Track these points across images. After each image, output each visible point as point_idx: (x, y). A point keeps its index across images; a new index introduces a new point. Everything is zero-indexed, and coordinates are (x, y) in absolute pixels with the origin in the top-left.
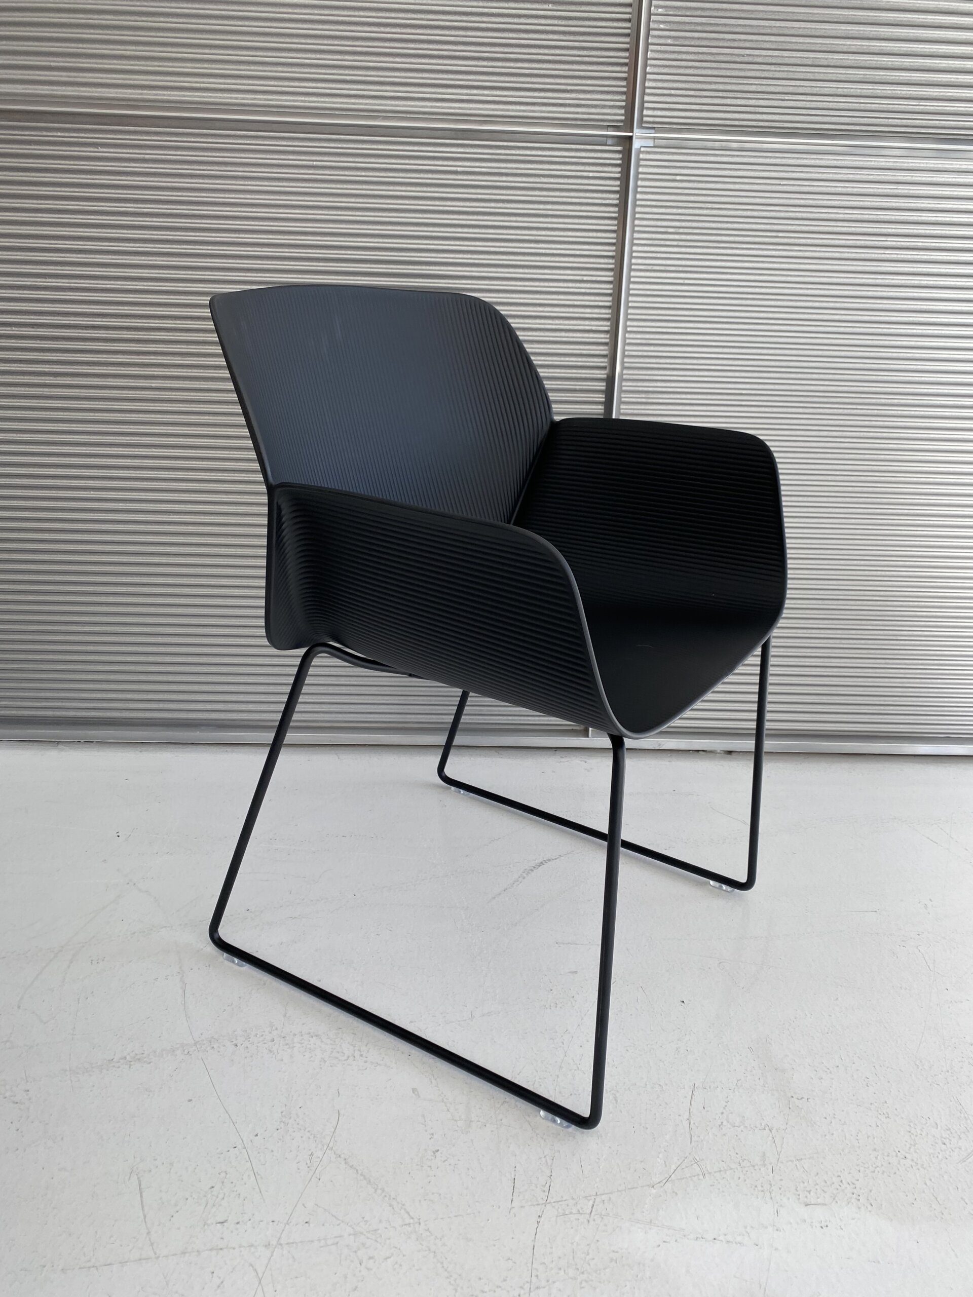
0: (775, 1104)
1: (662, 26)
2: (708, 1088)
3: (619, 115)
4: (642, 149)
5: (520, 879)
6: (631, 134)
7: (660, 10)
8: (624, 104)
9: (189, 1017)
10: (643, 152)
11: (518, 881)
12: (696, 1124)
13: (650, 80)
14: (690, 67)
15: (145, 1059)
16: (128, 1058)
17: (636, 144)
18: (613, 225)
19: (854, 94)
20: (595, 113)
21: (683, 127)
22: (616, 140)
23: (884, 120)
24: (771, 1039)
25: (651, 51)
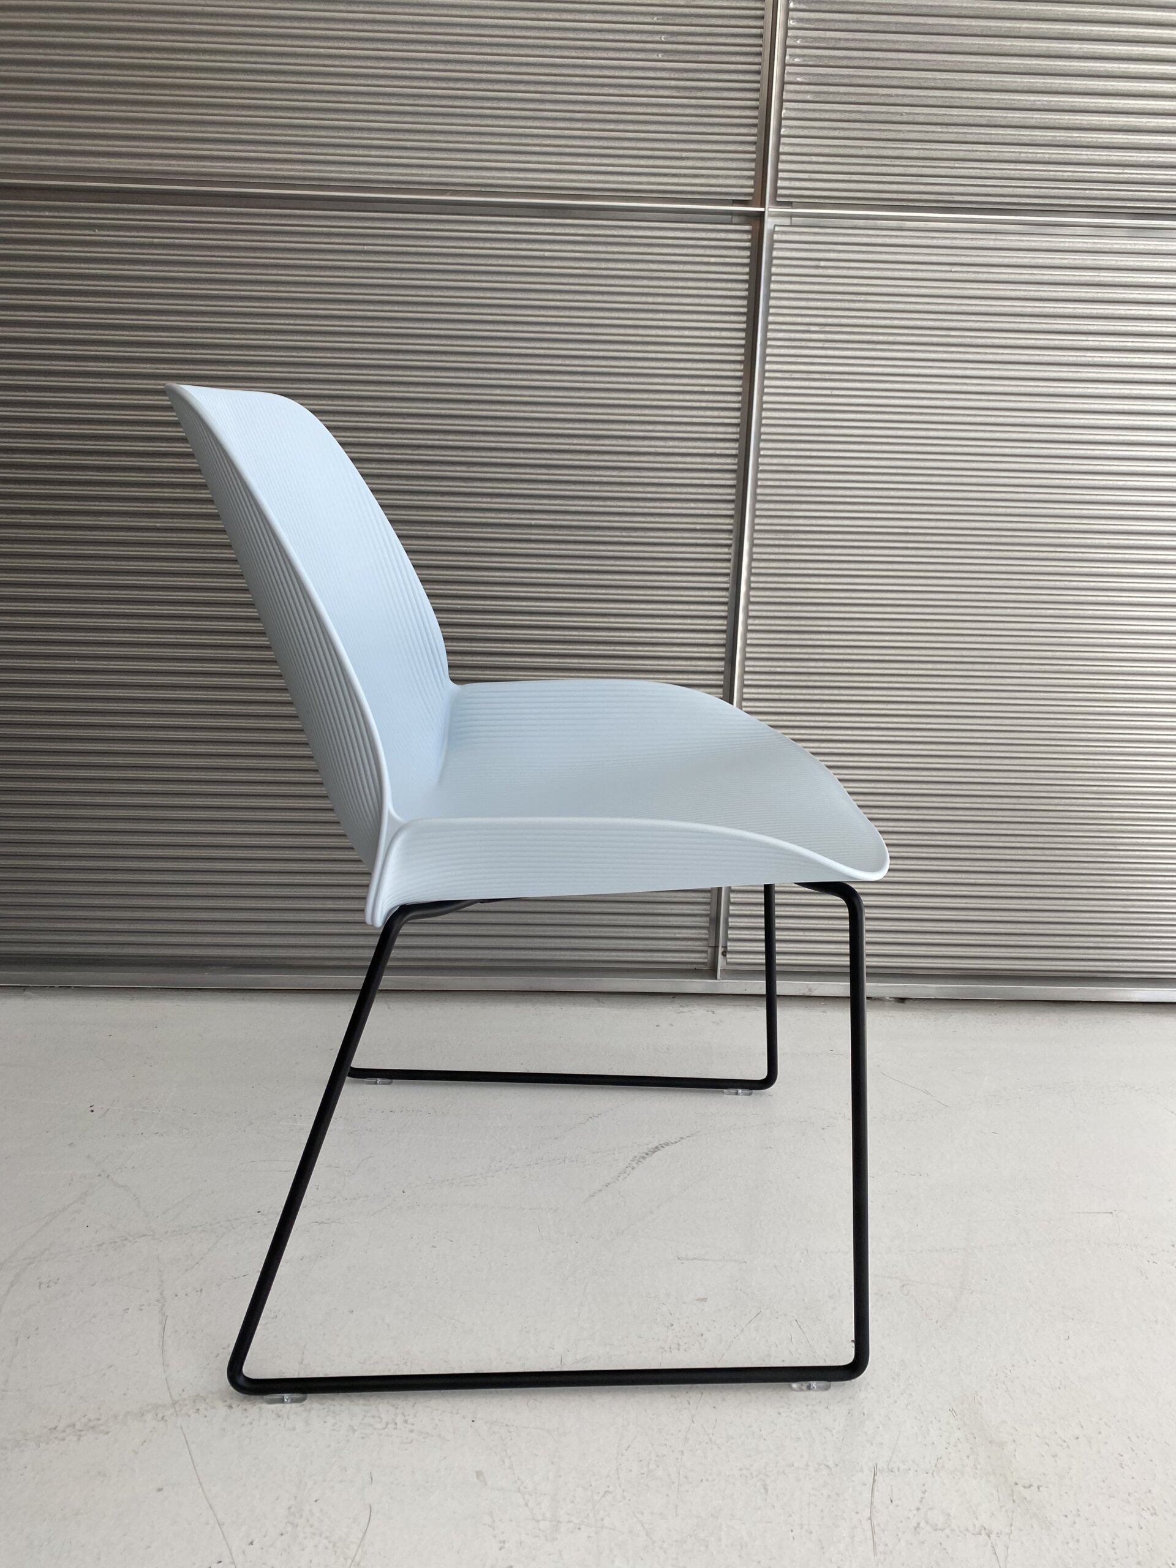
0: (992, 1495)
1: (799, 79)
2: (895, 1470)
3: (747, 187)
4: (777, 229)
5: (630, 1169)
6: (762, 209)
7: (797, 60)
8: (752, 173)
9: (168, 1365)
10: (778, 232)
11: (625, 1173)
12: (882, 1526)
13: (785, 144)
14: (835, 129)
15: (102, 1428)
16: (78, 1426)
17: (769, 224)
18: (740, 322)
19: (1041, 160)
20: (717, 185)
21: (827, 201)
23: (1080, 191)
24: (981, 1397)
25: (787, 109)
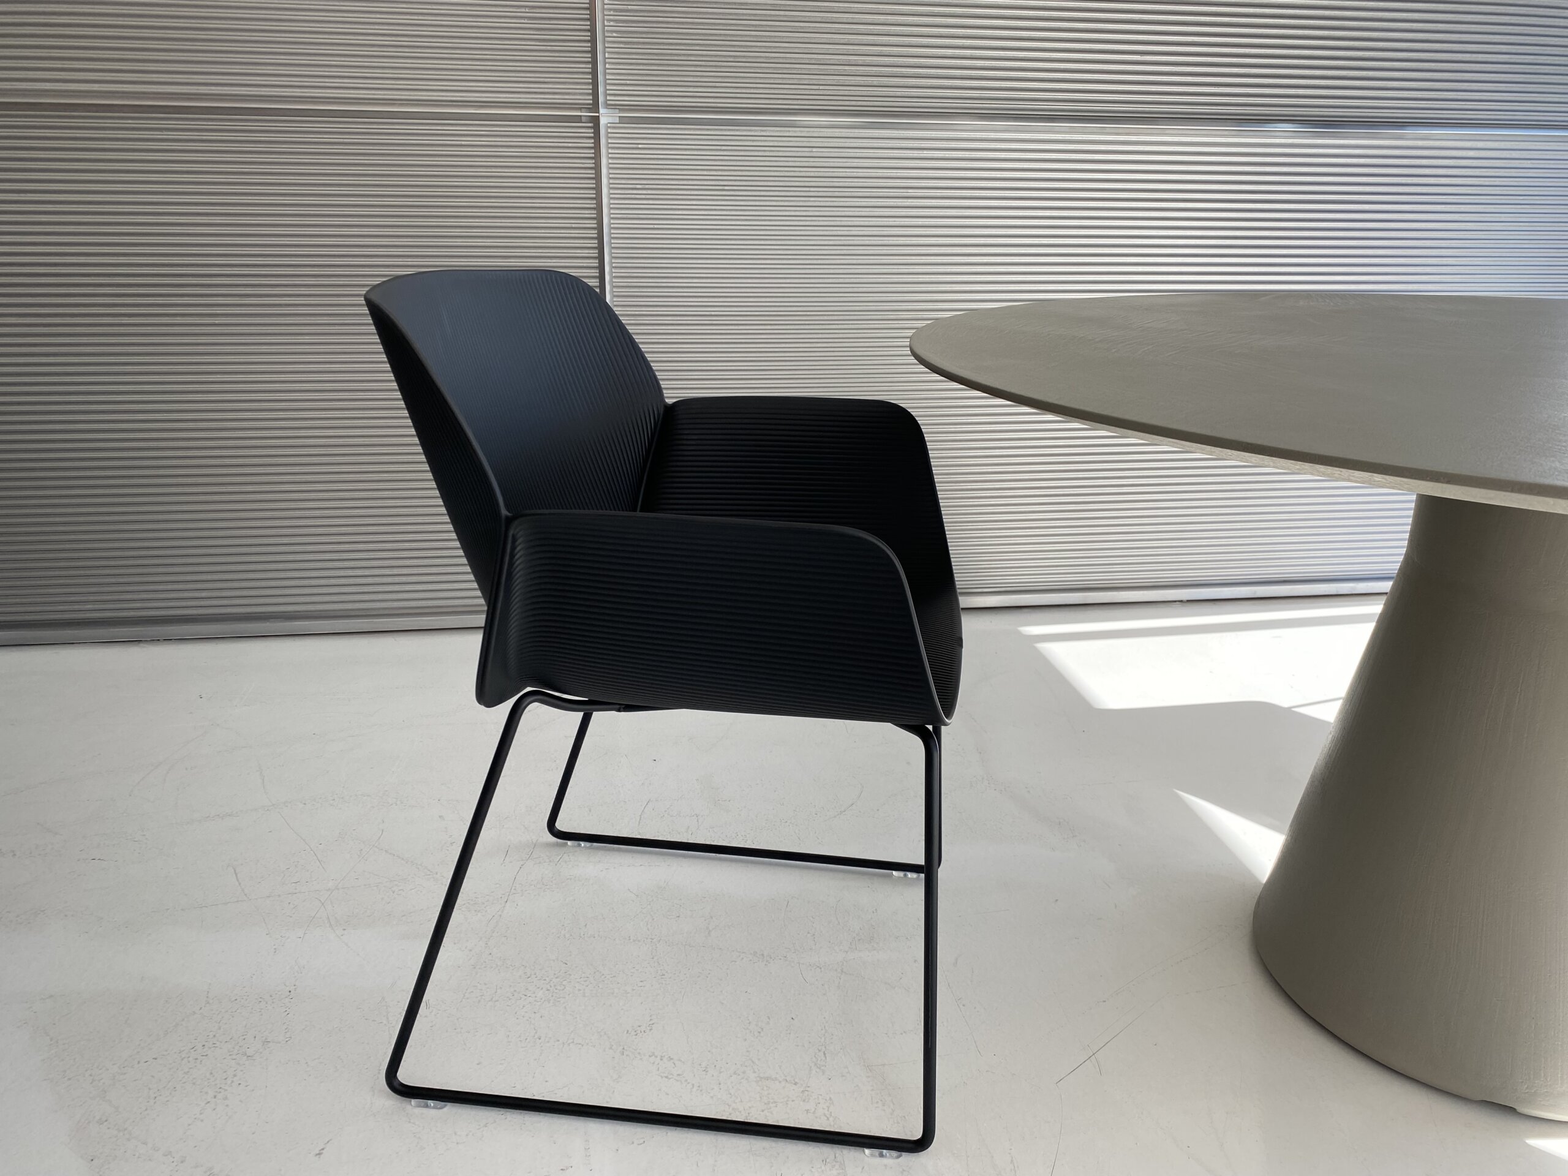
1: (615, 35)
3: (589, 100)
4: (609, 125)
6: (597, 114)
7: (612, 23)
8: (591, 91)
10: (610, 127)
17: (603, 121)
18: (592, 184)
20: (569, 99)
22: (588, 118)
25: (608, 52)
